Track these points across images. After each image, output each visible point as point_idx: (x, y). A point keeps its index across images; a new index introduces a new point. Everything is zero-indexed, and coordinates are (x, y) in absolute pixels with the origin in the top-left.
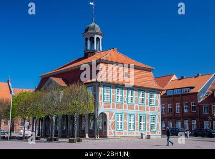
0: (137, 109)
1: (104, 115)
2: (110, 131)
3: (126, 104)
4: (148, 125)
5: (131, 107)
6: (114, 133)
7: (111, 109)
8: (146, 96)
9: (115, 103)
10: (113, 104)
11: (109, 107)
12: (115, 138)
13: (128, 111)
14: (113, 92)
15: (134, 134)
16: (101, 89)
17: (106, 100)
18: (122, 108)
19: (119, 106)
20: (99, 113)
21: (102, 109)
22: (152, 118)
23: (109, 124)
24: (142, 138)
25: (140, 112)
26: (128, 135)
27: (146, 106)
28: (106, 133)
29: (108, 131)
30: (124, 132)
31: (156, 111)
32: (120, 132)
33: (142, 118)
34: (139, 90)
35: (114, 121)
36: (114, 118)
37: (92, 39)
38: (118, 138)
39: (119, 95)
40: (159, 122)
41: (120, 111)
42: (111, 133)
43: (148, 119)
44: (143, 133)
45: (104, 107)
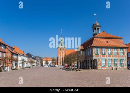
1: (95, 61)
2: (99, 67)
3: (107, 55)
5: (110, 56)
6: (101, 67)
7: (99, 58)
8: (118, 51)
9: (101, 55)
11: (98, 56)
12: (101, 69)
13: (108, 58)
14: (100, 50)
16: (94, 49)
17: (97, 54)
19: (103, 56)
20: (93, 59)
21: (94, 57)
23: (98, 64)
25: (114, 58)
26: (108, 68)
27: (118, 55)
28: (97, 67)
29: (98, 67)
30: (106, 67)
31: (124, 57)
32: (104, 67)
34: (114, 48)
36: (101, 61)
40: (126, 62)
41: (104, 58)
43: (119, 60)
45: (96, 57)
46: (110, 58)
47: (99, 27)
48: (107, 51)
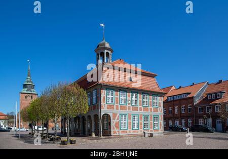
0: (141, 110)
1: (107, 117)
2: (114, 131)
3: (130, 105)
4: (151, 124)
5: (135, 108)
6: (119, 132)
7: (115, 111)
8: (150, 99)
9: (118, 105)
11: (113, 108)
12: (119, 137)
13: (132, 112)
14: (116, 95)
15: (138, 132)
16: (104, 93)
17: (110, 102)
19: (123, 107)
20: (102, 114)
21: (104, 110)
22: (156, 118)
23: (113, 124)
24: (145, 136)
25: (143, 113)
26: (132, 133)
27: (150, 107)
28: (110, 132)
29: (112, 130)
30: (128, 131)
31: (159, 112)
32: (124, 131)
33: (145, 118)
34: (143, 93)
35: (118, 121)
36: (118, 119)
38: (122, 137)
41: (123, 112)
42: (115, 132)
43: (151, 118)
44: (146, 132)
45: (108, 108)
46: (135, 112)
47: (110, 52)
48: (130, 98)
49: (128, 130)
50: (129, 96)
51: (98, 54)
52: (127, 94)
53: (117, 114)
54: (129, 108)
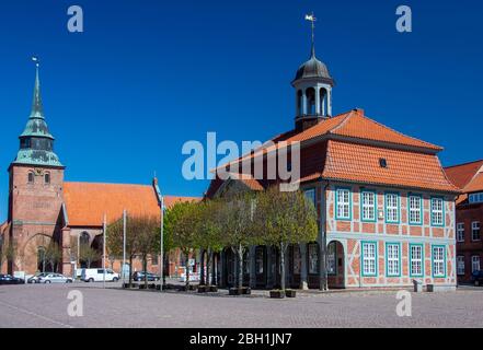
0: (404, 232)
1: (337, 246)
2: (350, 276)
3: (383, 222)
4: (428, 266)
5: (392, 229)
6: (359, 279)
7: (351, 234)
8: (425, 206)
9: (359, 221)
10: (356, 224)
11: (348, 229)
12: (360, 289)
13: (386, 237)
14: (355, 200)
15: (398, 282)
16: (330, 194)
17: (342, 216)
18: (374, 232)
19: (368, 227)
20: (328, 241)
21: (333, 233)
22: (438, 251)
23: (348, 263)
24: (416, 290)
25: (410, 238)
26: (386, 284)
27: (423, 227)
28: (343, 279)
29: (346, 276)
30: (378, 278)
31: (446, 237)
32: (370, 279)
33: (415, 250)
34: (410, 194)
35: (358, 256)
36: (357, 252)
37: (311, 93)
38: (366, 290)
39: (367, 205)
40: (451, 259)
41: (368, 236)
42: (352, 281)
43: (428, 251)
44: (418, 280)
45: (338, 229)
46: (393, 238)
47: (328, 88)
48: (383, 206)
49: (379, 276)
50: (380, 202)
51: (300, 93)
52: (376, 197)
53: (355, 242)
54: (381, 226)
